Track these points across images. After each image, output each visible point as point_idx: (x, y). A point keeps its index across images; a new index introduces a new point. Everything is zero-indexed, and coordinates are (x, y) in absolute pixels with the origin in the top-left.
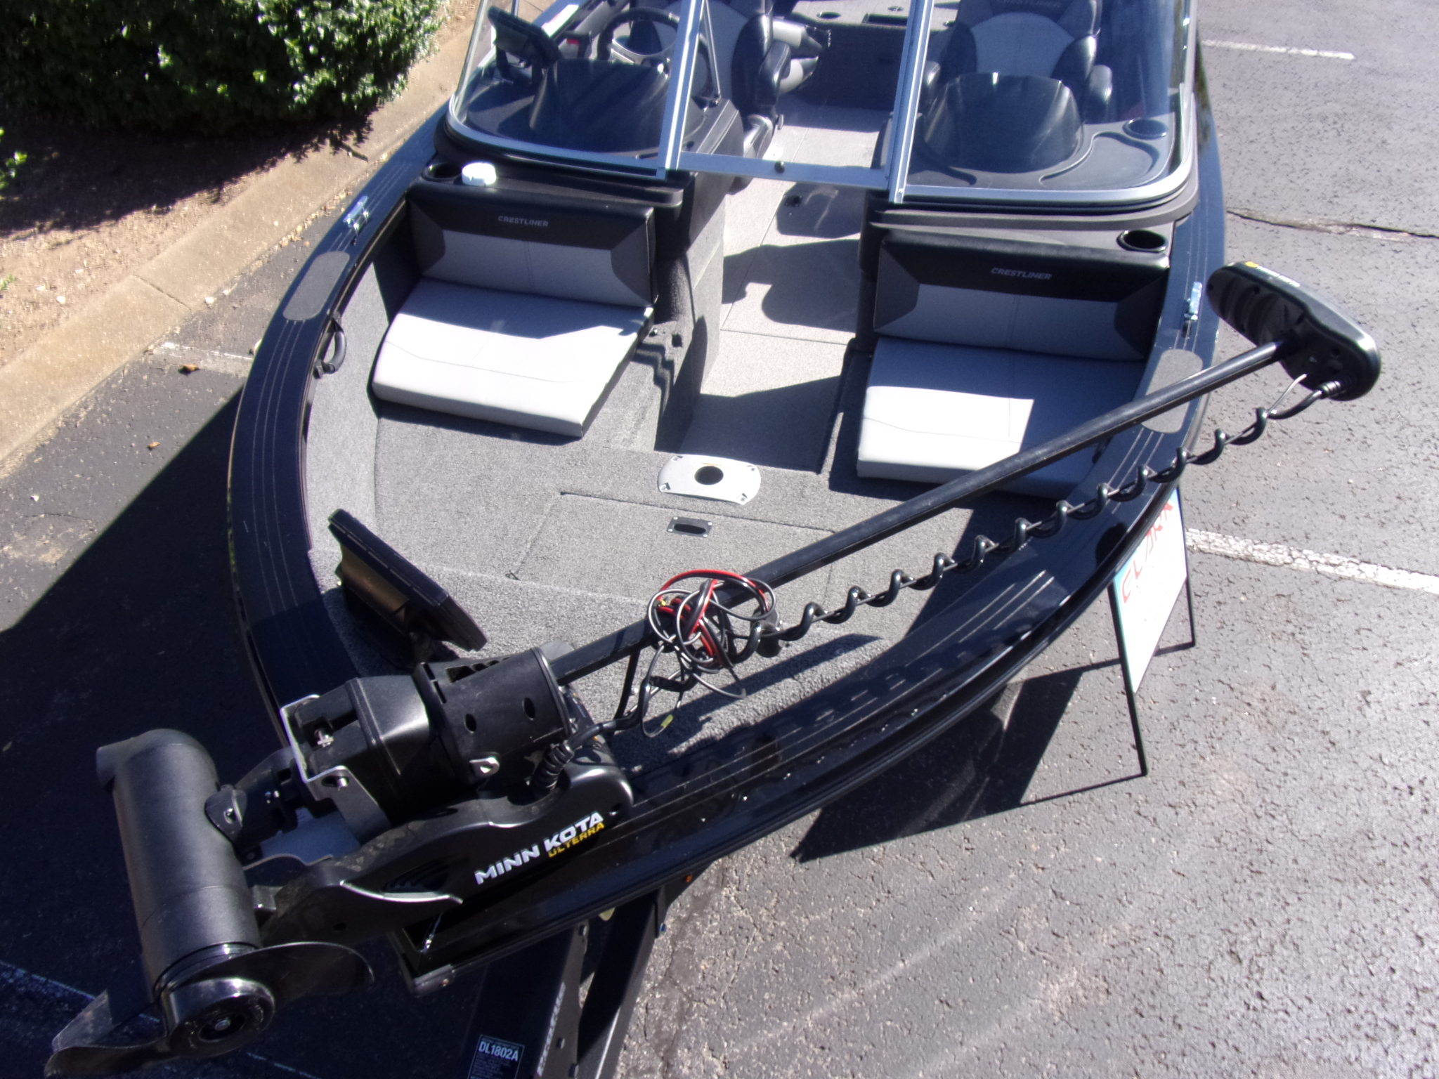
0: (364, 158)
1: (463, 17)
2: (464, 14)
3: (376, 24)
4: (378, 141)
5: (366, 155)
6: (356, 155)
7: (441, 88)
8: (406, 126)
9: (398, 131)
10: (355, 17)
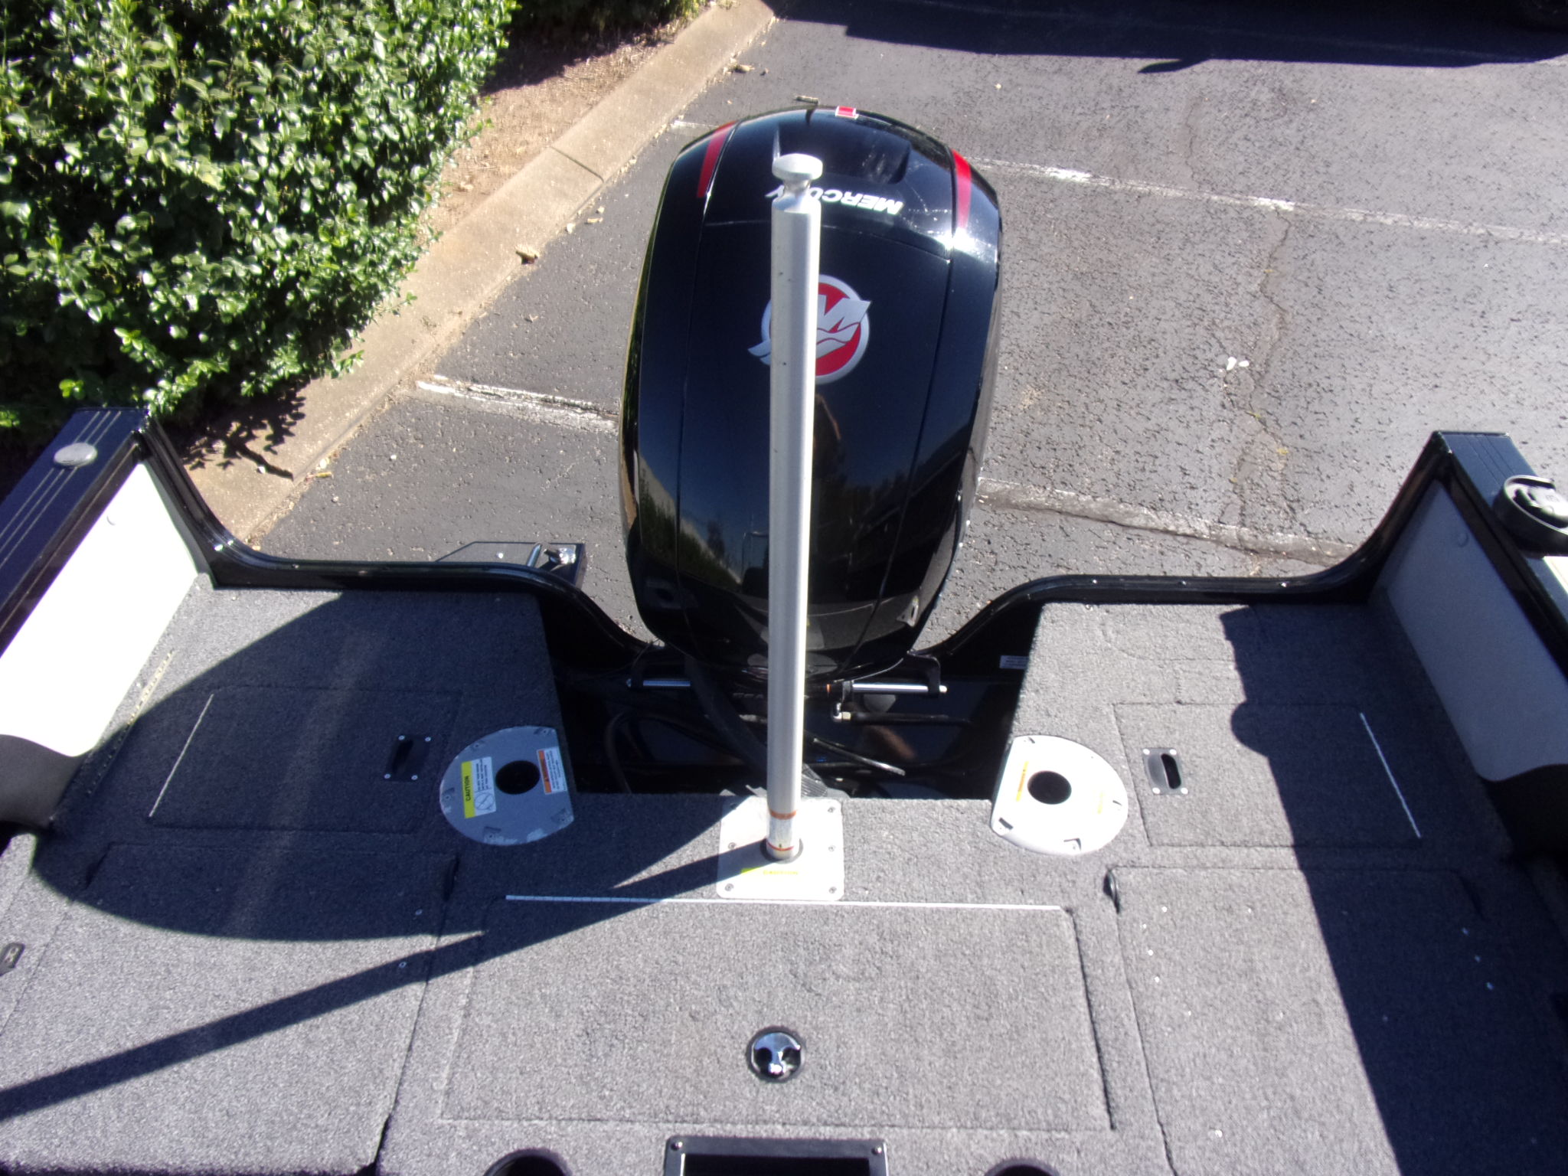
0: (286, 474)
1: (469, 187)
2: (471, 181)
3: (299, 273)
4: (313, 439)
5: (289, 470)
6: (271, 469)
7: (426, 323)
8: (366, 403)
9: (350, 415)
10: (257, 270)
